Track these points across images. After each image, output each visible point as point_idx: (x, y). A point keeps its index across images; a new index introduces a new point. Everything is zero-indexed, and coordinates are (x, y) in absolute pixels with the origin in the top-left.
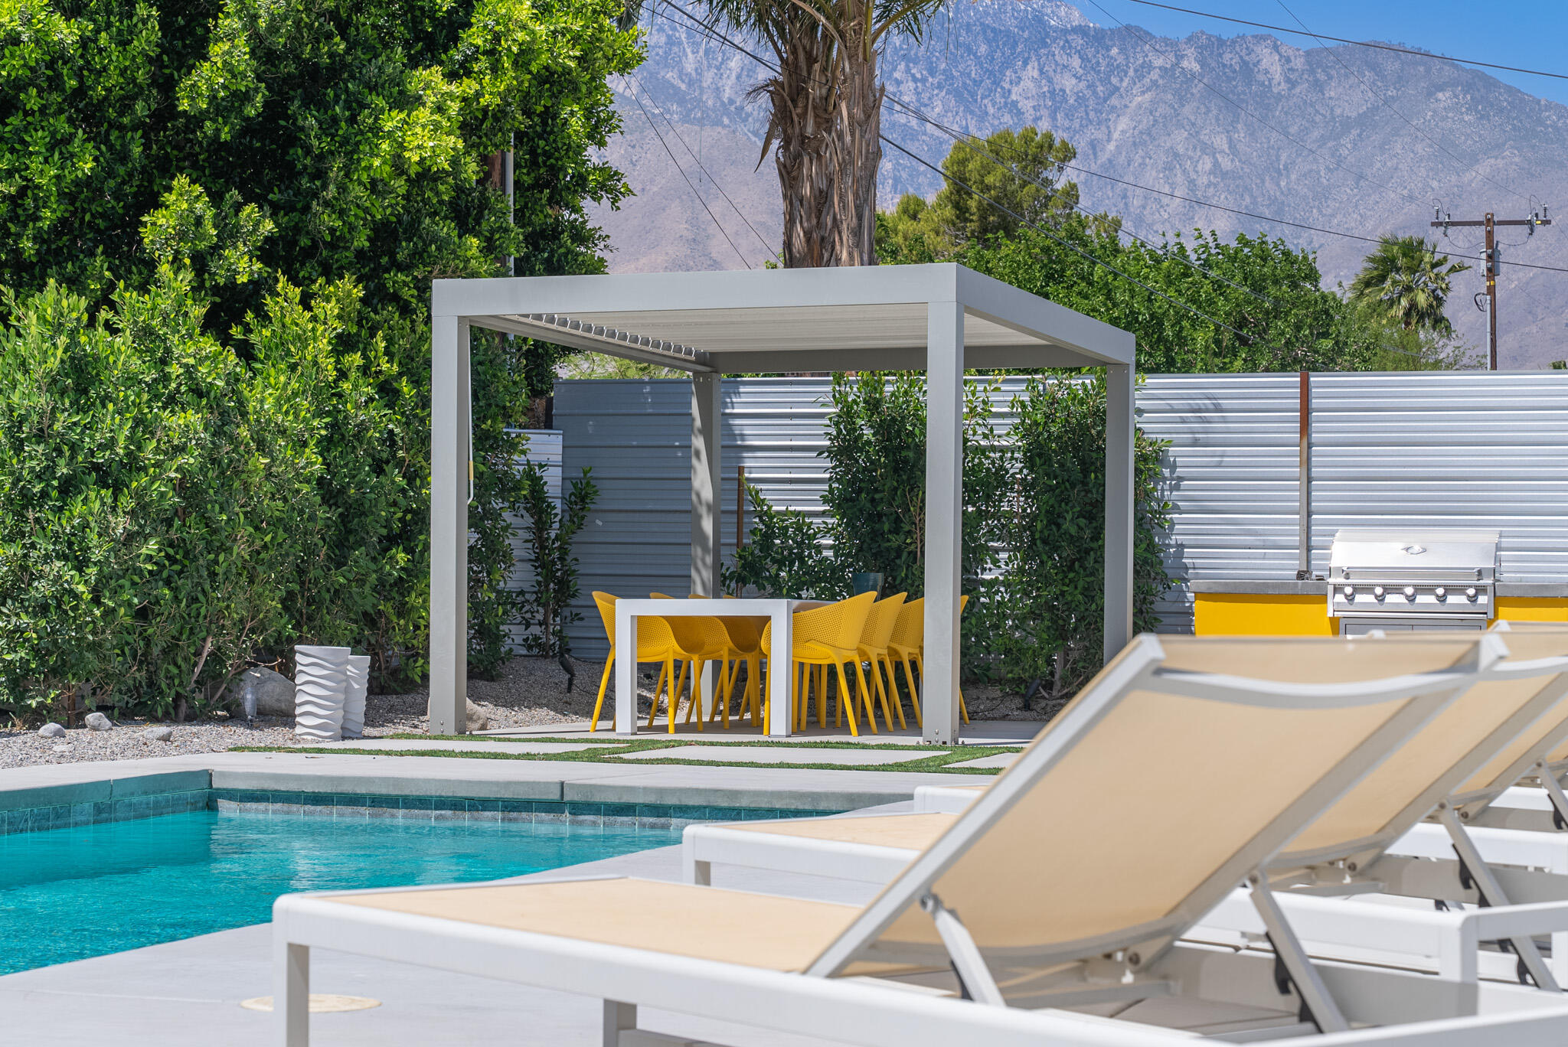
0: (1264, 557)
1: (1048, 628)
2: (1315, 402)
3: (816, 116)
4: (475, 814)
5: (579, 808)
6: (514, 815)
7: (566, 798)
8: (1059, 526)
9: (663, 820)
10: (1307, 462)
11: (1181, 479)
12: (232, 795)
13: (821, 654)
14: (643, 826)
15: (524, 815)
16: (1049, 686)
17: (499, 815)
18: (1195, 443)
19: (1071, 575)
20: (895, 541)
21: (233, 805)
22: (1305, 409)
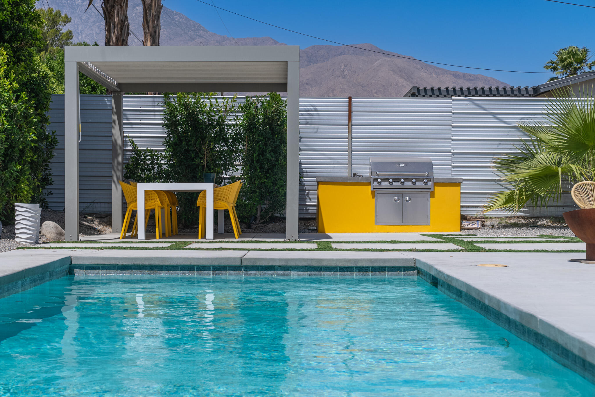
0: (334, 168)
1: (258, 196)
2: (354, 108)
4: (200, 272)
5: (248, 268)
6: (219, 272)
7: (243, 264)
8: (263, 155)
9: (287, 272)
10: (350, 132)
11: (301, 138)
12: (80, 267)
14: (278, 275)
15: (223, 272)
16: (255, 219)
17: (211, 272)
18: (307, 124)
19: (268, 175)
20: (197, 161)
21: (82, 271)
22: (350, 111)
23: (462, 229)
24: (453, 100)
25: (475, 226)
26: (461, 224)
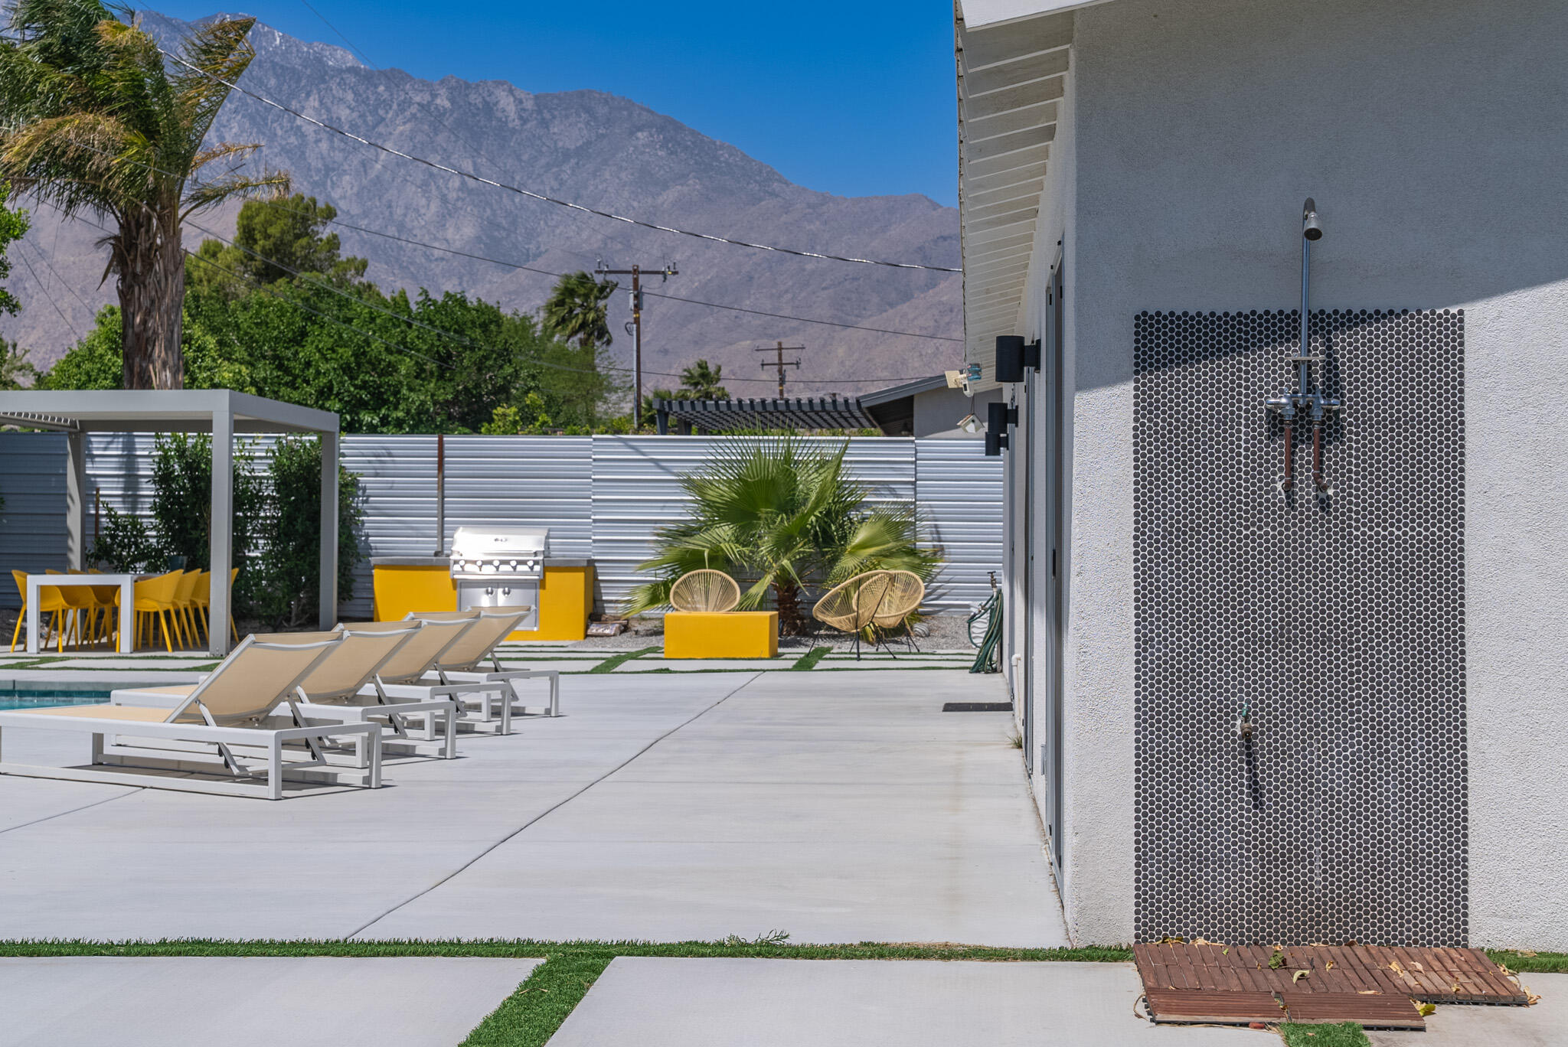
0: (416, 542)
1: (288, 585)
2: (447, 452)
3: (143, 261)
8: (294, 525)
10: (441, 487)
11: (369, 496)
13: (150, 606)
16: (288, 620)
18: (377, 475)
20: (195, 534)
22: (441, 456)
23: (586, 636)
24: (595, 440)
25: (607, 632)
26: (587, 627)
